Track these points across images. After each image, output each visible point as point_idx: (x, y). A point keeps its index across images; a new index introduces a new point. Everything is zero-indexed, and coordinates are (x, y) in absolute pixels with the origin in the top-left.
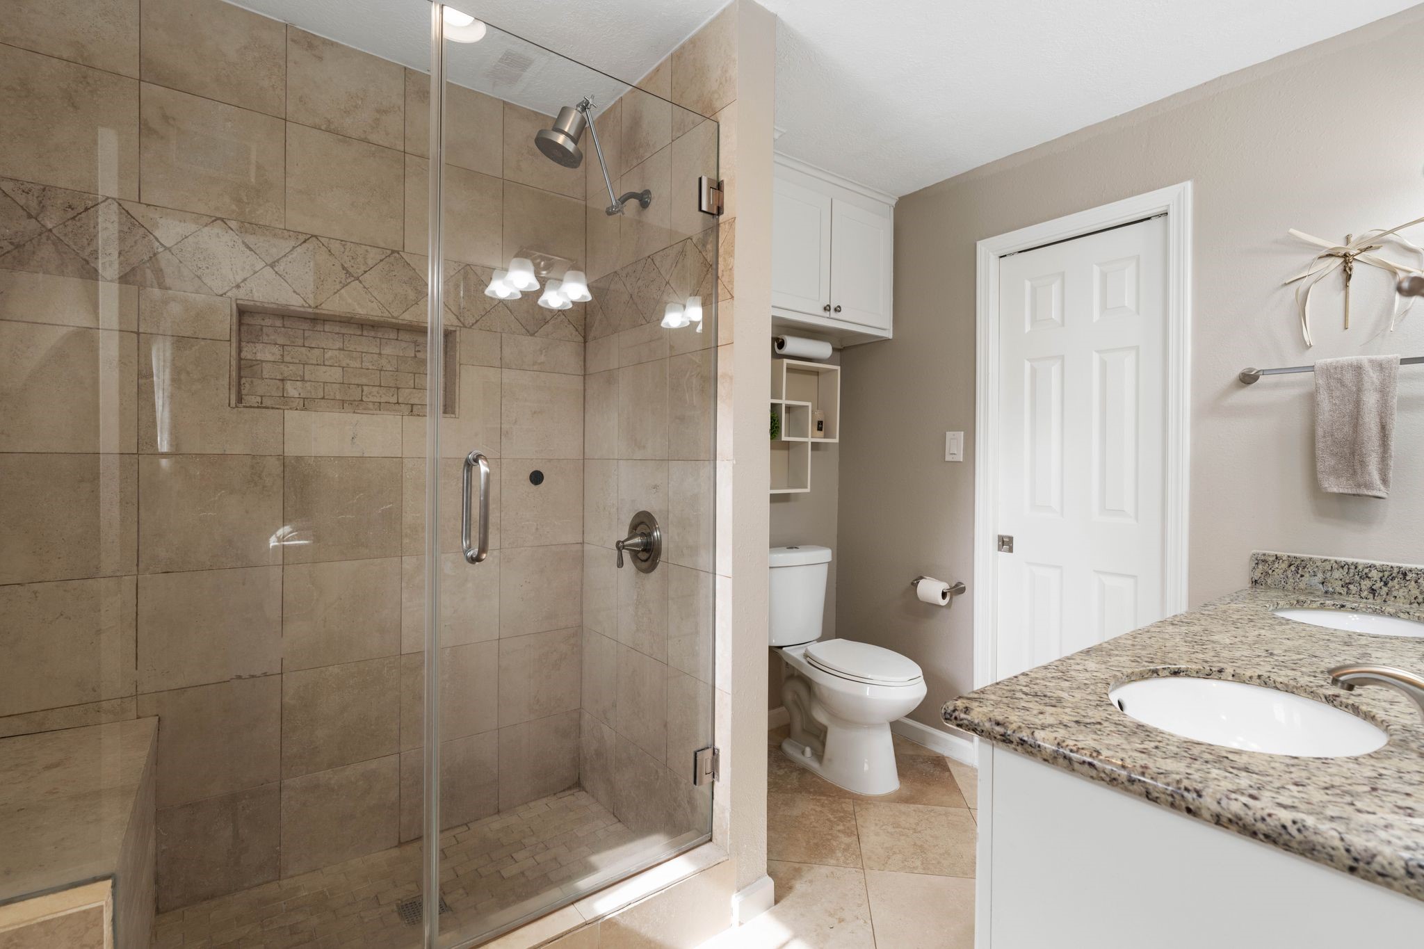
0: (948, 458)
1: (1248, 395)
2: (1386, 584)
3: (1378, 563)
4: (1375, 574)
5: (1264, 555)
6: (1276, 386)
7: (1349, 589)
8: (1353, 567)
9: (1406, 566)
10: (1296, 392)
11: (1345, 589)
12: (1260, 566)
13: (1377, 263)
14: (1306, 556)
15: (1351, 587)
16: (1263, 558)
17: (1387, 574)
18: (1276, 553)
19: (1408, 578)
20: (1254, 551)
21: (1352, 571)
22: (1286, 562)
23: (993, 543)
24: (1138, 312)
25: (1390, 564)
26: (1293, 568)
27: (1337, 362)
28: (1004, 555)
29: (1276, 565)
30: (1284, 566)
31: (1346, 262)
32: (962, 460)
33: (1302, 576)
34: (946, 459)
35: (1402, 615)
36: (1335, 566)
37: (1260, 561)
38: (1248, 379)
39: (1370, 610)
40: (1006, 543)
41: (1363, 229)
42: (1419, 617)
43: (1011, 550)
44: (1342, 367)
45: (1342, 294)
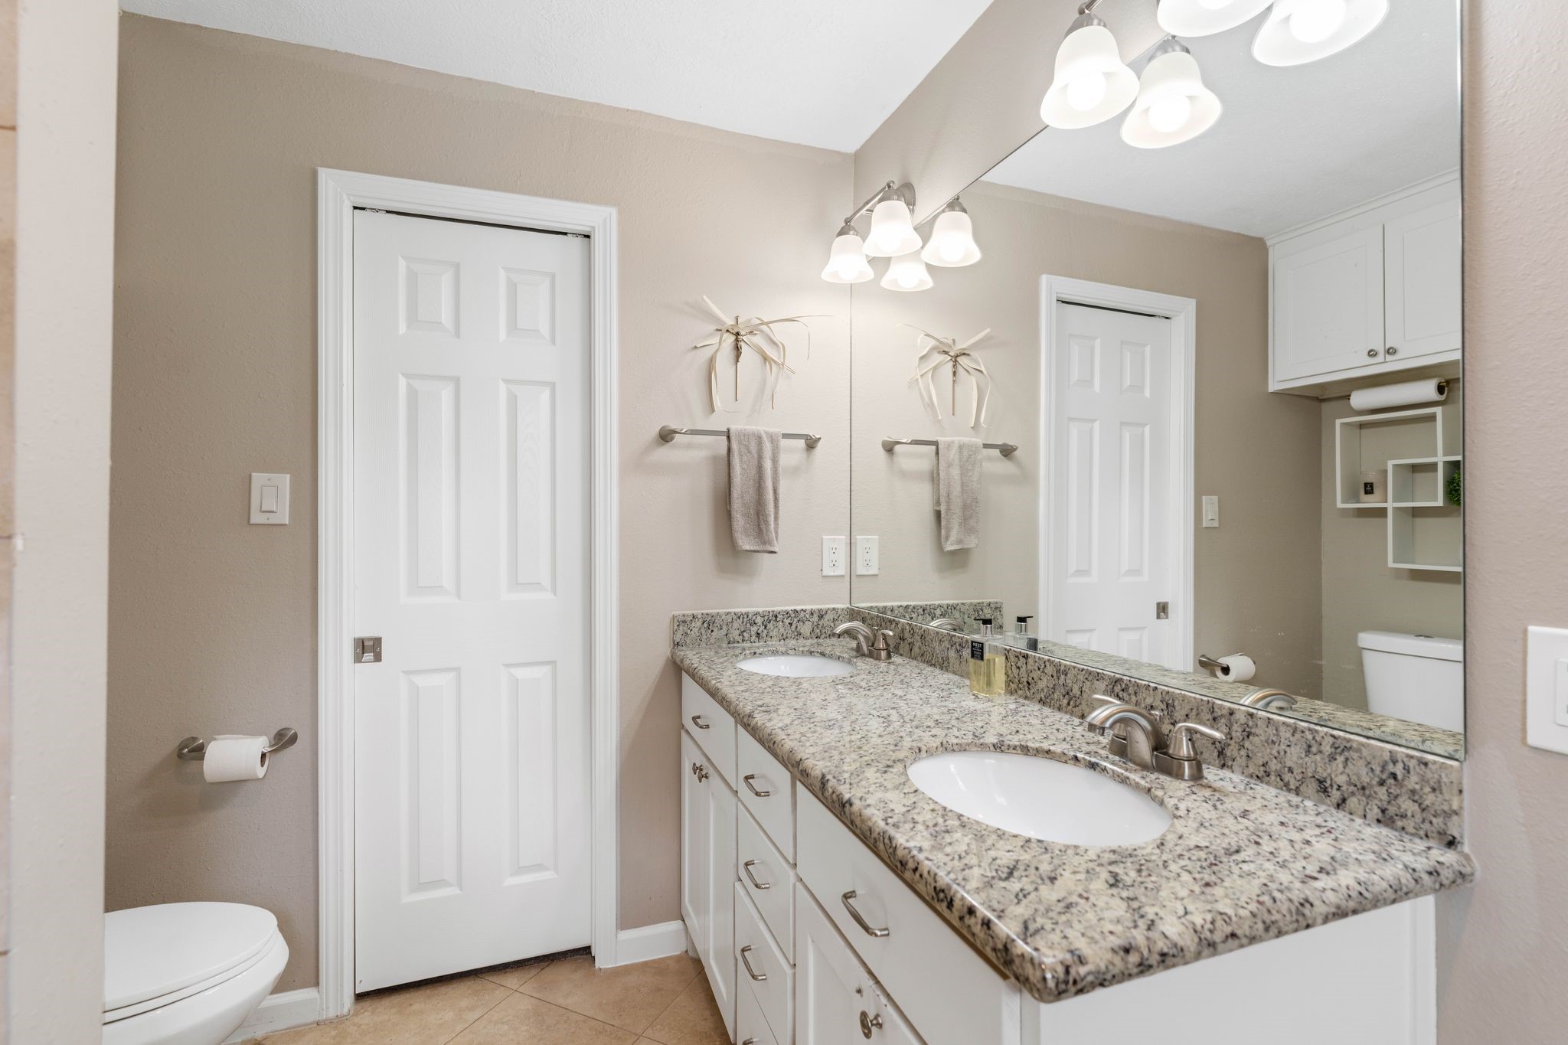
0: (256, 518)
1: (665, 453)
2: (766, 627)
3: (760, 610)
4: (759, 620)
5: (684, 615)
6: (689, 446)
7: (743, 636)
8: (746, 616)
9: (777, 609)
10: (703, 454)
11: (741, 637)
12: (681, 628)
13: (755, 346)
14: (714, 611)
15: (745, 634)
16: (683, 619)
17: (766, 618)
18: (693, 612)
19: (778, 619)
20: (676, 613)
21: (745, 620)
22: (700, 620)
23: (348, 650)
24: (553, 341)
25: (768, 609)
26: (705, 625)
27: (745, 430)
28: (368, 668)
29: (693, 625)
30: (699, 624)
31: (737, 340)
32: (287, 523)
33: (712, 631)
34: (253, 521)
35: (790, 652)
36: (735, 617)
37: (682, 622)
38: (666, 436)
39: (770, 652)
40: (368, 648)
41: (749, 315)
42: (802, 651)
43: (378, 658)
44: (749, 435)
45: (734, 367)
